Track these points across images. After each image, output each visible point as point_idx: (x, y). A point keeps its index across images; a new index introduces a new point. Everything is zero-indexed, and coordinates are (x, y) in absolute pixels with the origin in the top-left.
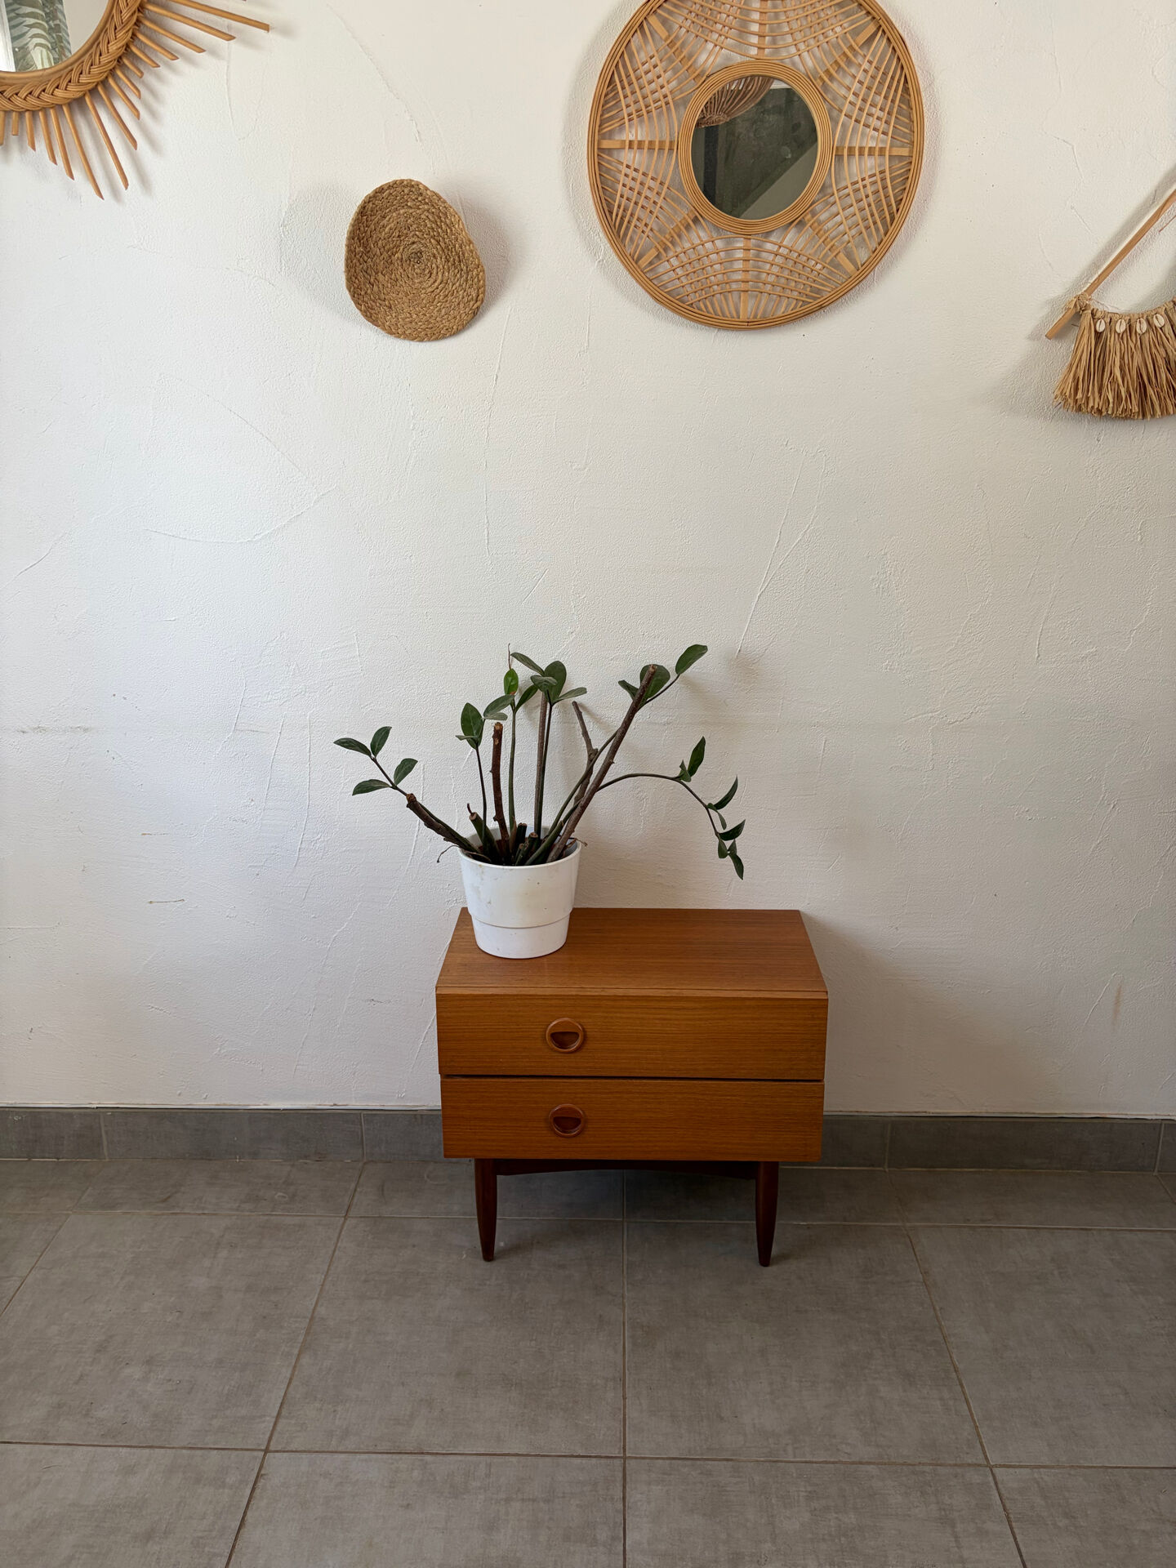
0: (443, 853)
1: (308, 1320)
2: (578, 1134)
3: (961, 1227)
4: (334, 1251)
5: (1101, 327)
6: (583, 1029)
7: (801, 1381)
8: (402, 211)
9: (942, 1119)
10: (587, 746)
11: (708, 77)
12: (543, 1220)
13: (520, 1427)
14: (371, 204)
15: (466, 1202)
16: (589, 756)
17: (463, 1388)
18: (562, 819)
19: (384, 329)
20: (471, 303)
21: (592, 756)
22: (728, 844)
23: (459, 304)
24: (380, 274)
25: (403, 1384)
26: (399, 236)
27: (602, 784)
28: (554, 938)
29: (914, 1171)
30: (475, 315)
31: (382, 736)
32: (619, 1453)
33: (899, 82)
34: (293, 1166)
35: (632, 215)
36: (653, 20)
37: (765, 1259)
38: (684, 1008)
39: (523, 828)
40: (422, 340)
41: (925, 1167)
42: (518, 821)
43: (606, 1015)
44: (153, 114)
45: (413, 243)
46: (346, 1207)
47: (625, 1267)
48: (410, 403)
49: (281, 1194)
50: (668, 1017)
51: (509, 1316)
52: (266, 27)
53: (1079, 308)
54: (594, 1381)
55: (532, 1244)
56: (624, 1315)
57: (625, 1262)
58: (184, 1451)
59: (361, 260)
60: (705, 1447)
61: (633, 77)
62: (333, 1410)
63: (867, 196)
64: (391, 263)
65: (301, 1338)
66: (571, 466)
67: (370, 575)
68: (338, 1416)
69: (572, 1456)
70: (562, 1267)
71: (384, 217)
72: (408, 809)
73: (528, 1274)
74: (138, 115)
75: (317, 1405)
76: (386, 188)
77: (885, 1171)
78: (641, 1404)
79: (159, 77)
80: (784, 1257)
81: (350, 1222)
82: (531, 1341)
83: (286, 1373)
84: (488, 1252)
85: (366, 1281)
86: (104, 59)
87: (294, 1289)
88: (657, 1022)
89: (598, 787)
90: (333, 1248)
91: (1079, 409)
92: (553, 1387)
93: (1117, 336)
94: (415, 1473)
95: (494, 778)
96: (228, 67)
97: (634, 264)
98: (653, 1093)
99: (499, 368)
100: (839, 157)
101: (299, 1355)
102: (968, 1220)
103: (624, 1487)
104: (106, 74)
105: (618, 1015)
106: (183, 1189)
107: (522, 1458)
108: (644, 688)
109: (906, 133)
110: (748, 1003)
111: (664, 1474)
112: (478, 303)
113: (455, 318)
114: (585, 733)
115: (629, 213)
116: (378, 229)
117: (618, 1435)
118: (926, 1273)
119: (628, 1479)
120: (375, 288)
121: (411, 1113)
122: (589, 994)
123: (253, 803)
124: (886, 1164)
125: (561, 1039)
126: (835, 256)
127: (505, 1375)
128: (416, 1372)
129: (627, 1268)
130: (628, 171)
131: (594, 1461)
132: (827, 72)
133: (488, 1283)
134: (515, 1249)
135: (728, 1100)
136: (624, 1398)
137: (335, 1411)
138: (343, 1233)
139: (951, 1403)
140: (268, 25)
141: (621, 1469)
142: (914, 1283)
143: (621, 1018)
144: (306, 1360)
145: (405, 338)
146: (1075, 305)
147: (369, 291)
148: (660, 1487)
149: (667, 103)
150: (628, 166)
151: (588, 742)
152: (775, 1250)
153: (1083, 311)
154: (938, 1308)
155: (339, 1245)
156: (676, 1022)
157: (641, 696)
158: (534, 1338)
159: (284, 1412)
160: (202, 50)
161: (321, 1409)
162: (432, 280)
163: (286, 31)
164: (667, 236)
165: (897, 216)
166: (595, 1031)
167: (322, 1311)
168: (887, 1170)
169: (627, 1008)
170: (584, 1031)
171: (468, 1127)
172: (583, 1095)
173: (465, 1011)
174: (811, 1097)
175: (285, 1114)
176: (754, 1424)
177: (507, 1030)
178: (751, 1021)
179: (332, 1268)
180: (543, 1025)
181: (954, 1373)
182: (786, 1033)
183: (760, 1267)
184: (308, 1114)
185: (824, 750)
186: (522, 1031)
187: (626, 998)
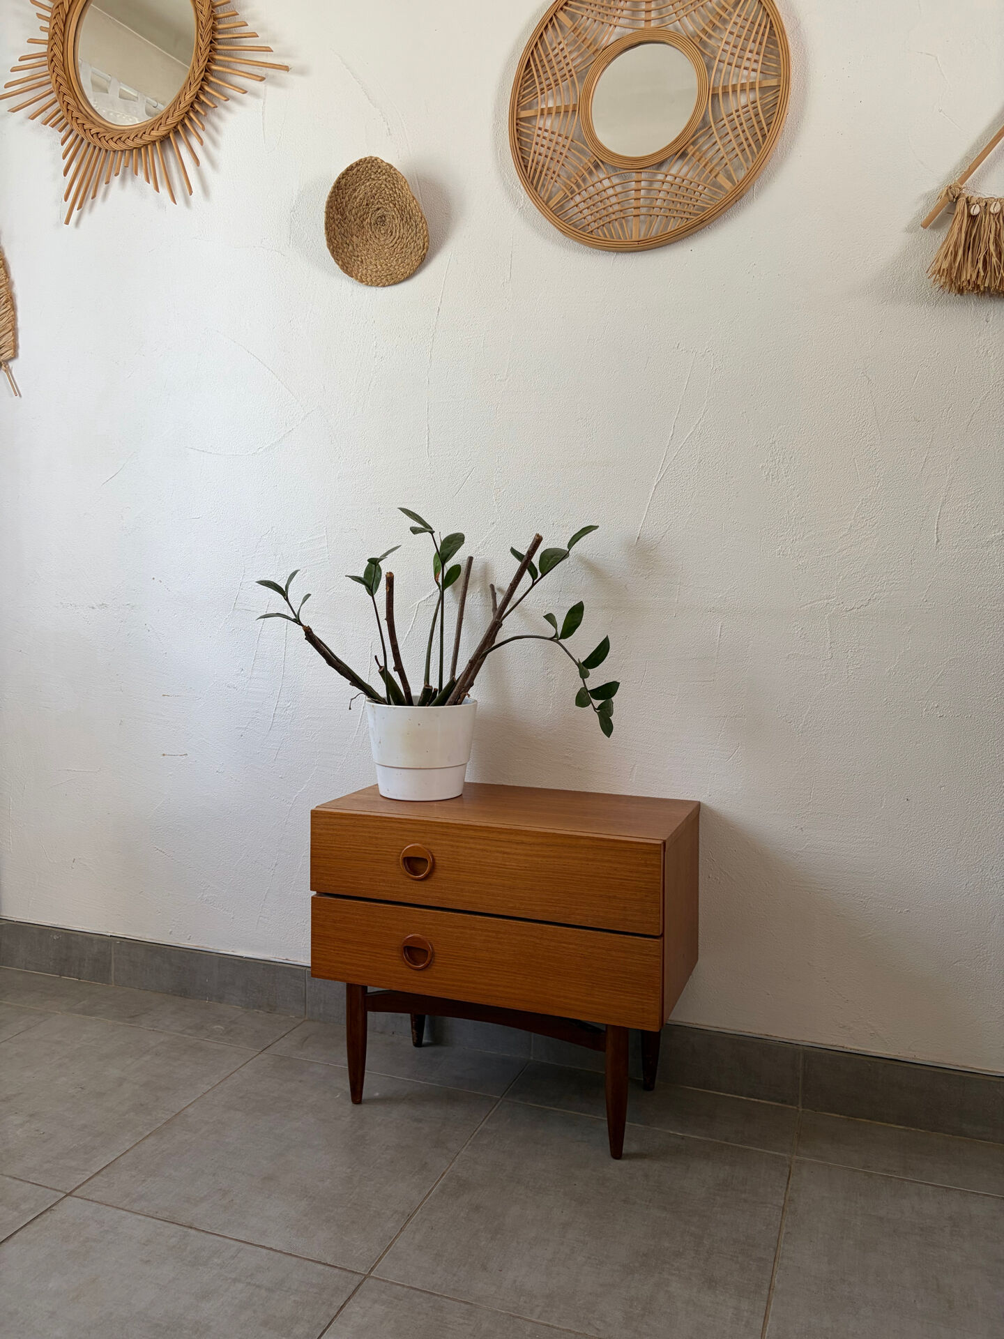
1: (174, 1114)
2: (427, 967)
3: (857, 1171)
4: (233, 1073)
5: (975, 210)
6: (433, 856)
7: (589, 1258)
8: (368, 184)
9: (860, 1057)
11: (603, 50)
12: (427, 1085)
14: (344, 180)
17: (262, 1189)
19: (357, 279)
20: (420, 251)
23: (411, 253)
24: (354, 236)
25: (214, 1174)
26: (367, 204)
29: (831, 1117)
30: (423, 261)
31: (293, 576)
32: (365, 1271)
33: (765, 27)
34: (246, 1012)
35: (543, 166)
36: (561, 15)
37: (617, 1153)
38: (522, 843)
40: (384, 286)
41: (844, 1115)
43: (452, 843)
44: (214, 142)
45: (378, 209)
46: (267, 1046)
47: (476, 1132)
48: (374, 336)
49: (222, 1028)
50: (508, 850)
51: (342, 1146)
52: (286, 69)
53: (951, 196)
54: (383, 1211)
55: (403, 1100)
56: (448, 1168)
57: (479, 1129)
58: (7, 1179)
59: (339, 225)
60: (452, 1287)
61: (545, 61)
62: (143, 1177)
63: (741, 124)
64: (363, 227)
65: (159, 1125)
67: (339, 478)
68: (144, 1185)
69: (320, 1263)
70: (418, 1120)
71: (355, 190)
72: (308, 642)
73: (383, 1120)
74: (202, 143)
75: (134, 1173)
76: (354, 166)
77: (798, 1111)
78: (413, 1238)
79: (220, 117)
80: (634, 1156)
81: (263, 1056)
82: (349, 1168)
83: (128, 1146)
84: (356, 1095)
85: (241, 1098)
86: (182, 105)
87: (179, 1091)
88: (498, 854)
89: (490, 650)
90: (233, 1071)
91: (961, 291)
92: (341, 1207)
93: (992, 217)
94: (174, 1239)
95: (389, 626)
96: (264, 103)
97: (545, 206)
98: (493, 932)
99: (441, 302)
100: (715, 96)
101: (147, 1136)
103: (349, 1298)
104: (183, 116)
105: (463, 844)
106: (151, 1012)
107: (272, 1252)
108: (530, 554)
109: (776, 67)
111: (395, 1298)
112: (425, 250)
113: (408, 264)
115: (541, 164)
116: (351, 200)
117: (374, 1257)
118: (790, 1200)
119: (357, 1294)
120: (351, 248)
122: (438, 821)
123: (242, 672)
124: (800, 1102)
125: (413, 864)
126: (715, 177)
127: (306, 1187)
128: (231, 1169)
129: (478, 1133)
130: (540, 132)
131: (336, 1271)
132: (704, 31)
133: (343, 1119)
134: (385, 1099)
135: (564, 947)
136: (402, 1230)
137: (144, 1181)
138: (250, 1062)
139: (746, 1314)
140: (287, 67)
141: (357, 1283)
142: (769, 1206)
143: (466, 848)
144: (150, 1141)
145: (371, 285)
146: (947, 194)
147: (346, 250)
148: (383, 1307)
149: (571, 76)
150: (540, 129)
152: (633, 1147)
153: (958, 198)
154: (784, 1231)
155: (241, 1069)
156: (515, 857)
157: (527, 561)
158: (353, 1166)
159: (103, 1173)
160: (245, 92)
161: (134, 1177)
162: (392, 237)
163: (303, 72)
164: (573, 180)
165: (768, 135)
166: (443, 860)
167: (190, 1110)
168: (801, 1110)
169: (471, 838)
170: (434, 859)
171: (333, 948)
172: (431, 926)
173: (333, 830)
174: (647, 955)
175: (246, 962)
176: (515, 1281)
177: (367, 851)
178: (587, 863)
179: (222, 1084)
180: (398, 849)
181: (767, 1291)
182: (621, 879)
183: (612, 1159)
184: (265, 964)
185: (720, 635)
186: (380, 854)
187: (469, 827)
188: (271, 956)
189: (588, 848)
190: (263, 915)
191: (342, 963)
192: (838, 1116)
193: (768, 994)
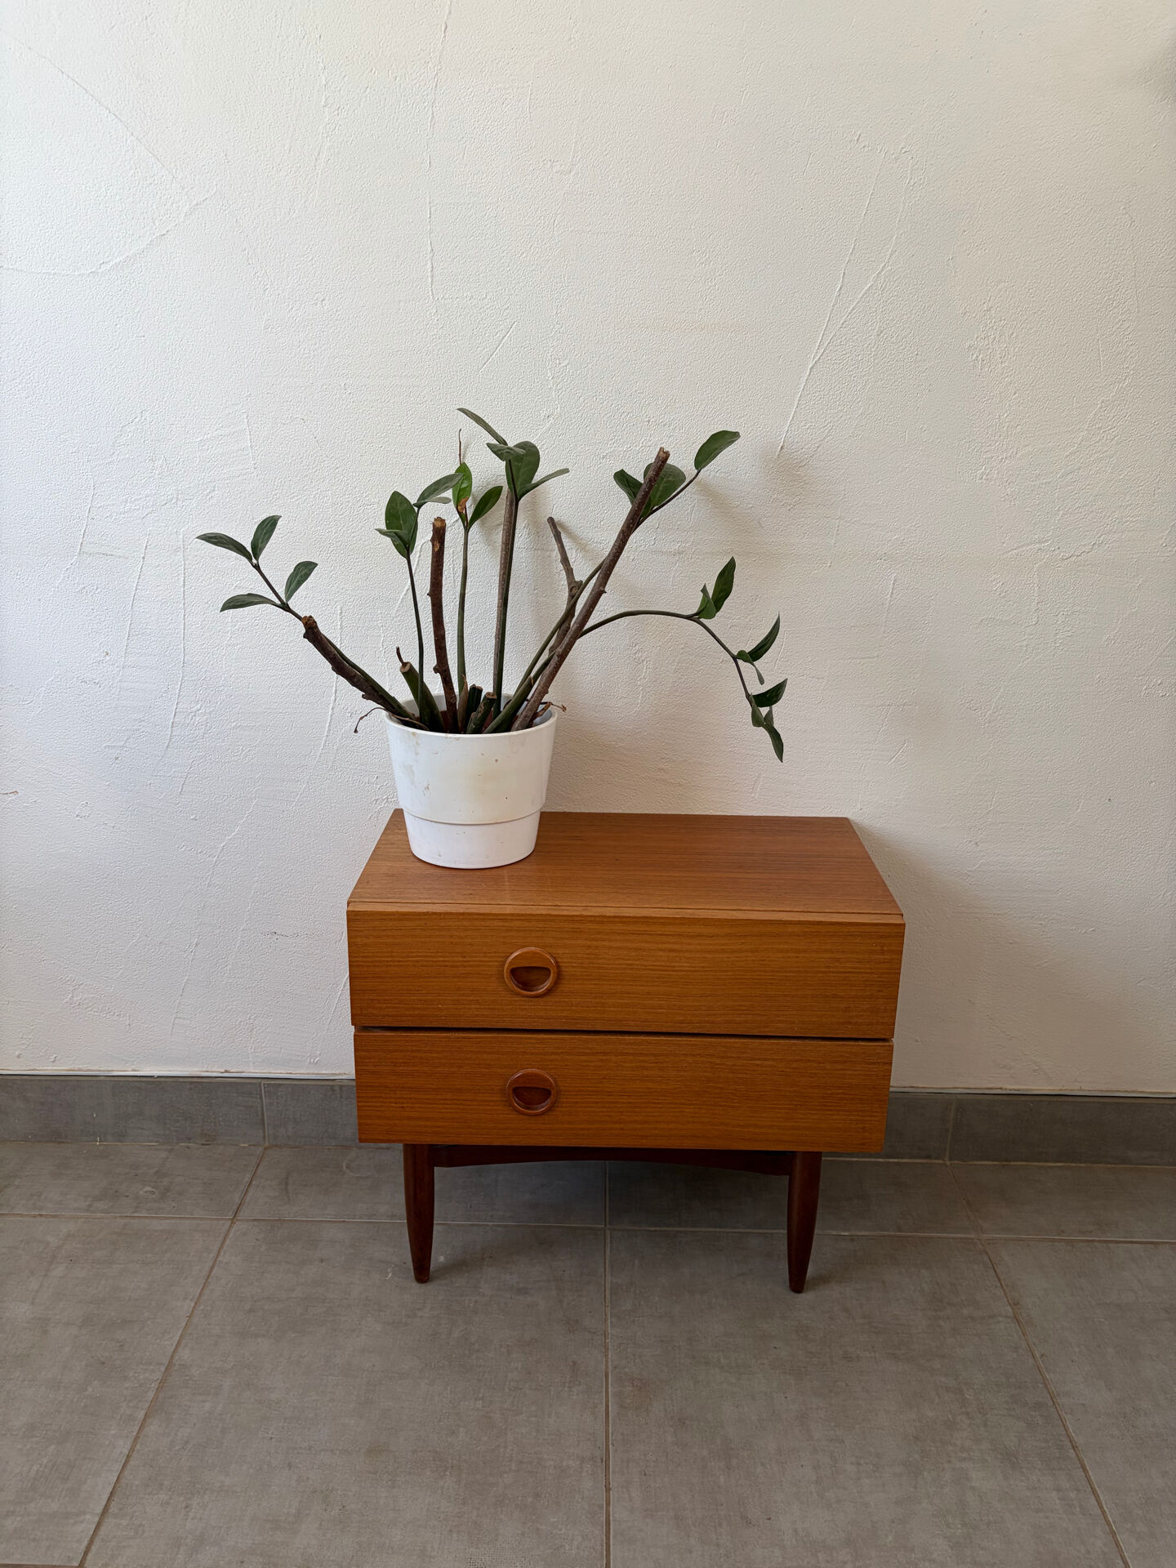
0: (361, 718)
1: (163, 1369)
2: (550, 1109)
3: (1054, 1241)
4: (212, 1268)
6: (557, 962)
7: (859, 1464)
9: (1023, 1098)
10: (568, 578)
12: (498, 1226)
13: (455, 1535)
15: (393, 1201)
16: (571, 590)
17: (375, 1473)
18: (532, 675)
21: (574, 591)
22: (764, 711)
25: (290, 1466)
27: (586, 627)
28: (519, 842)
29: (981, 1165)
31: (267, 527)
34: (170, 1151)
37: (798, 1283)
38: (700, 936)
39: (477, 691)
41: (998, 1160)
42: (471, 681)
43: (589, 943)
46: (235, 1207)
47: (608, 1293)
49: (148, 1189)
50: (678, 947)
51: (446, 1363)
54: (564, 1464)
55: (483, 1259)
56: (607, 1361)
57: (608, 1286)
62: (184, 1504)
65: (151, 1395)
66: (552, 167)
67: (266, 328)
68: (191, 1515)
70: (522, 1291)
72: (306, 640)
73: (476, 1302)
75: (163, 1496)
77: (945, 1165)
78: (631, 1499)
80: (823, 1280)
81: (240, 1226)
82: (476, 1399)
83: (123, 1447)
84: (422, 1271)
85: (251, 1311)
87: (149, 1323)
88: (661, 953)
89: (580, 632)
90: (210, 1264)
92: (505, 1472)
95: (433, 605)
98: (653, 1056)
99: (450, 13)
101: (145, 1420)
102: (1063, 1232)
105: (605, 943)
106: (17, 1181)
108: (650, 481)
110: (790, 929)
114: (565, 560)
117: (598, 1548)
118: (1015, 1304)
121: (328, 1083)
122: (565, 913)
123: (108, 658)
124: (947, 1155)
125: (525, 977)
127: (436, 1452)
128: (310, 1449)
129: (611, 1294)
133: (420, 1313)
134: (460, 1265)
135: (757, 1065)
136: (608, 1490)
137: (186, 1507)
138: (228, 1242)
139: (1073, 1495)
142: (1000, 1319)
143: (610, 948)
144: (153, 1427)
151: (569, 571)
152: (811, 1271)
154: (1037, 1355)
155: (220, 1259)
156: (687, 955)
157: (647, 494)
158: (481, 1395)
159: (113, 1509)
161: (168, 1503)
166: (574, 967)
167: (185, 1354)
168: (948, 1163)
169: (619, 934)
170: (558, 967)
171: (393, 1100)
172: (553, 1057)
173: (388, 936)
174: (874, 1063)
175: (160, 1082)
176: (796, 1531)
177: (448, 963)
178: (795, 955)
179: (206, 1291)
180: (499, 957)
181: (1072, 1451)
182: (845, 973)
183: (793, 1294)
184: (191, 1083)
185: (892, 593)
186: (470, 966)
187: (617, 920)
188: (201, 1069)
189: (799, 936)
190: (179, 1015)
191: (410, 1118)
192: (990, 1163)
193: (917, 1041)
